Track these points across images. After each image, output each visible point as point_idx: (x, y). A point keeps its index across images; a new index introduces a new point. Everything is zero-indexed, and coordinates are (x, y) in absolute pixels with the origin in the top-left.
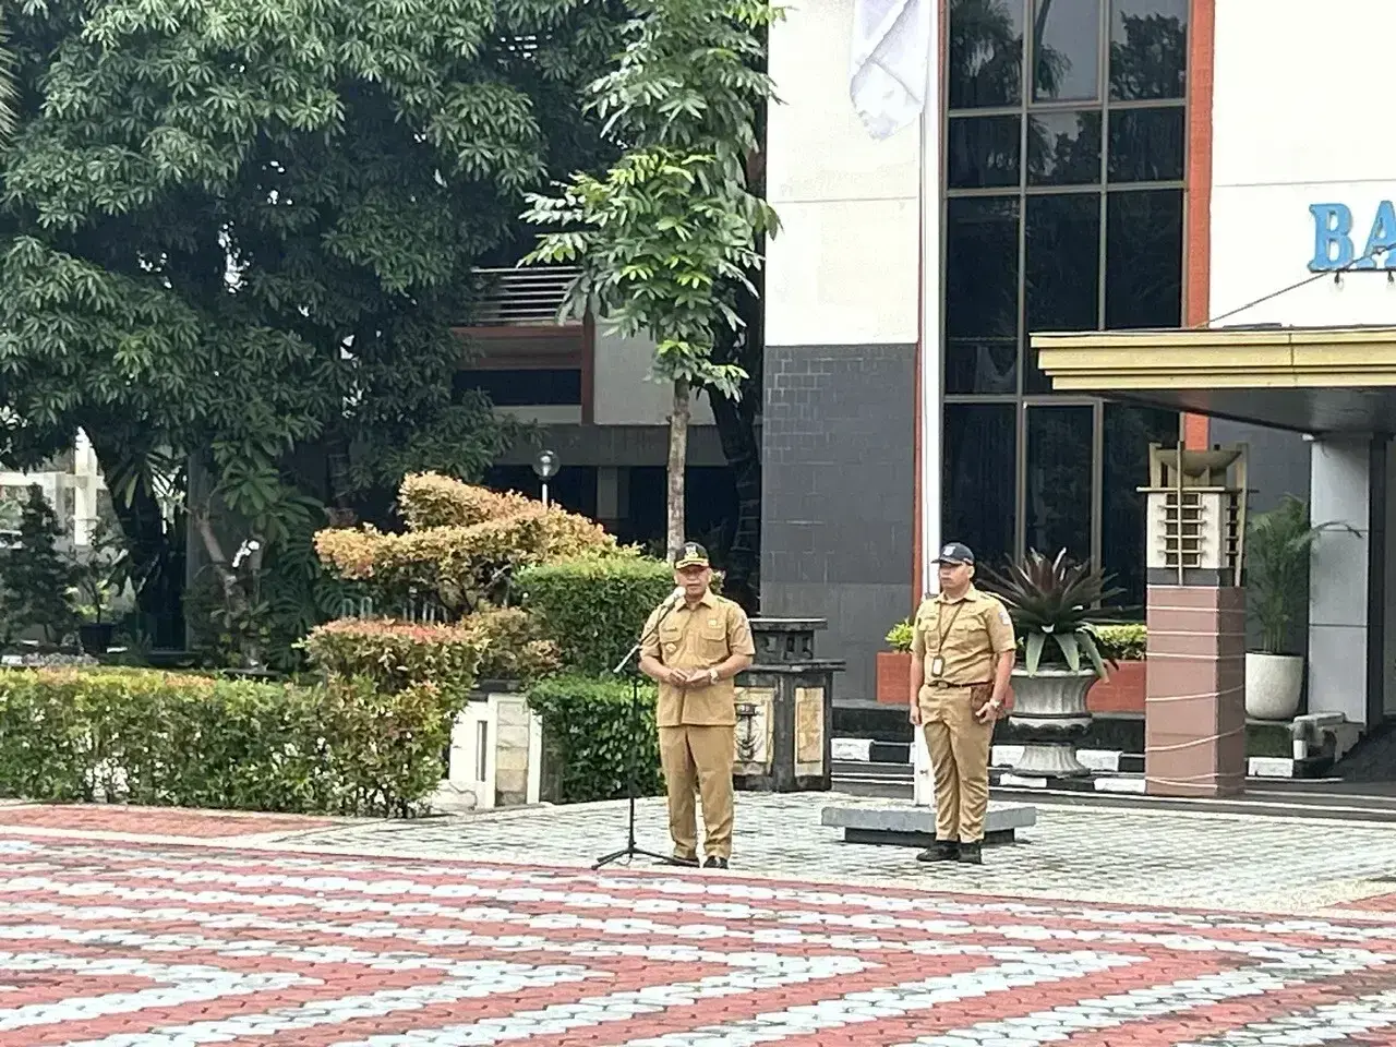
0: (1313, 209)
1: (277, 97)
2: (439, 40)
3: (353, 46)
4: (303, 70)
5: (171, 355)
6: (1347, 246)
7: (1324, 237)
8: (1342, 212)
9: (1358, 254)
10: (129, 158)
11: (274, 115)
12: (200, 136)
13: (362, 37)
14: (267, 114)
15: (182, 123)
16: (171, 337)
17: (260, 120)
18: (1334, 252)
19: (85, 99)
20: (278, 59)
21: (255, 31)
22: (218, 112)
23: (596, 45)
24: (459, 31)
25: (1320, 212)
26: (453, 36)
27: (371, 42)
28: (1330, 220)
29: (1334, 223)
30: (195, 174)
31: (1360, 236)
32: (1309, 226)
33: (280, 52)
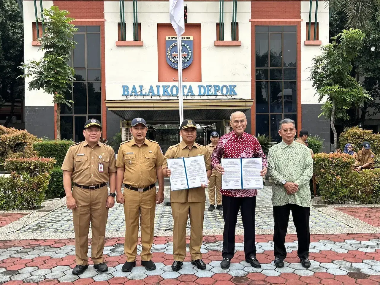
0: (123, 86)
6: (128, 92)
7: (124, 91)
8: (127, 87)
9: (130, 93)
18: (126, 93)
25: (124, 87)
28: (125, 88)
29: (126, 88)
31: (130, 90)
32: (122, 89)
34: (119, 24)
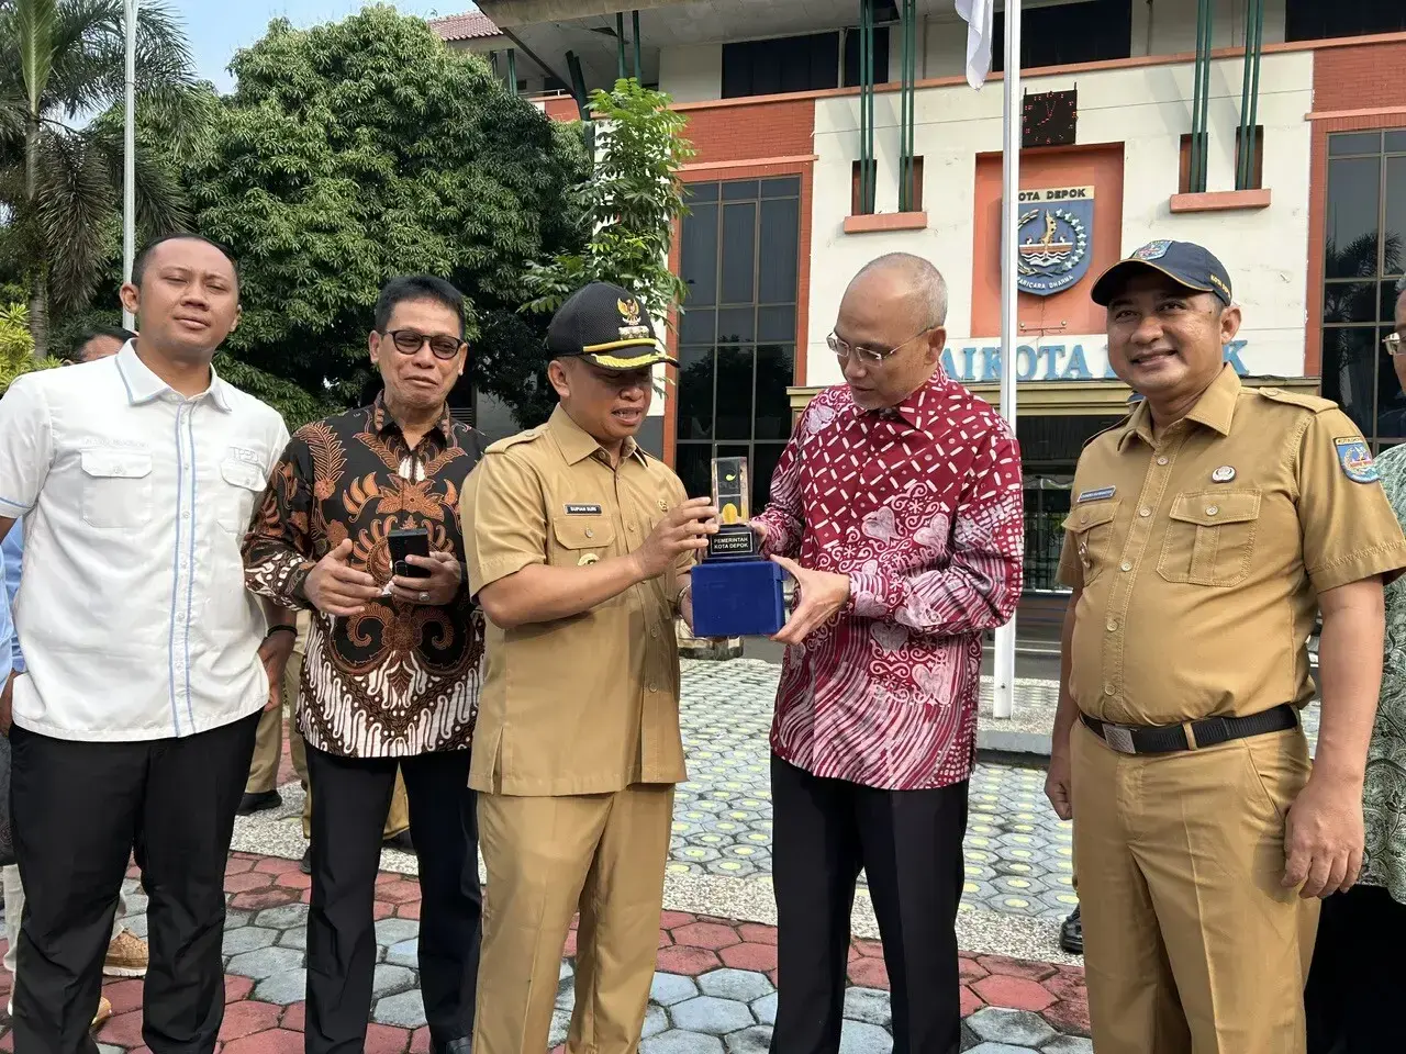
1: (351, 288)
2: (431, 269)
3: (389, 269)
4: (364, 276)
5: (296, 414)
10: (276, 316)
11: (349, 297)
12: (311, 304)
13: (393, 264)
14: (345, 295)
15: (303, 297)
16: (296, 405)
17: (342, 299)
19: (253, 285)
20: (351, 270)
21: (340, 252)
22: (320, 292)
23: (506, 276)
24: (441, 264)
26: (439, 266)
27: (397, 267)
30: (308, 324)
33: (353, 266)
34: (856, 165)
